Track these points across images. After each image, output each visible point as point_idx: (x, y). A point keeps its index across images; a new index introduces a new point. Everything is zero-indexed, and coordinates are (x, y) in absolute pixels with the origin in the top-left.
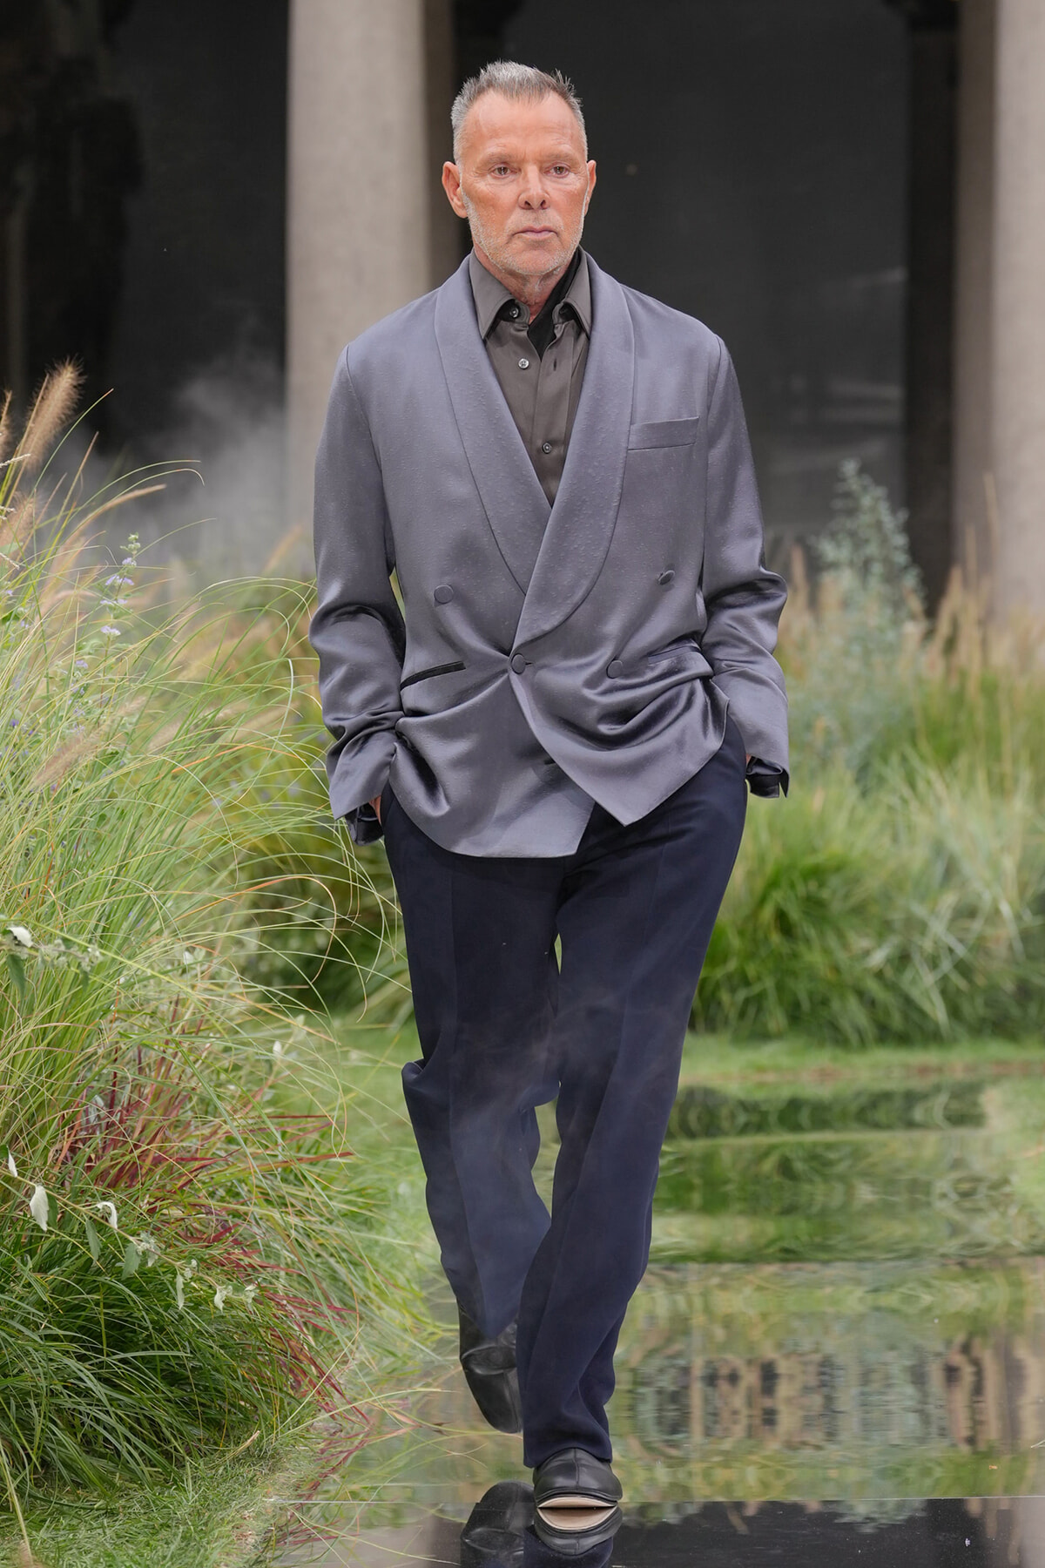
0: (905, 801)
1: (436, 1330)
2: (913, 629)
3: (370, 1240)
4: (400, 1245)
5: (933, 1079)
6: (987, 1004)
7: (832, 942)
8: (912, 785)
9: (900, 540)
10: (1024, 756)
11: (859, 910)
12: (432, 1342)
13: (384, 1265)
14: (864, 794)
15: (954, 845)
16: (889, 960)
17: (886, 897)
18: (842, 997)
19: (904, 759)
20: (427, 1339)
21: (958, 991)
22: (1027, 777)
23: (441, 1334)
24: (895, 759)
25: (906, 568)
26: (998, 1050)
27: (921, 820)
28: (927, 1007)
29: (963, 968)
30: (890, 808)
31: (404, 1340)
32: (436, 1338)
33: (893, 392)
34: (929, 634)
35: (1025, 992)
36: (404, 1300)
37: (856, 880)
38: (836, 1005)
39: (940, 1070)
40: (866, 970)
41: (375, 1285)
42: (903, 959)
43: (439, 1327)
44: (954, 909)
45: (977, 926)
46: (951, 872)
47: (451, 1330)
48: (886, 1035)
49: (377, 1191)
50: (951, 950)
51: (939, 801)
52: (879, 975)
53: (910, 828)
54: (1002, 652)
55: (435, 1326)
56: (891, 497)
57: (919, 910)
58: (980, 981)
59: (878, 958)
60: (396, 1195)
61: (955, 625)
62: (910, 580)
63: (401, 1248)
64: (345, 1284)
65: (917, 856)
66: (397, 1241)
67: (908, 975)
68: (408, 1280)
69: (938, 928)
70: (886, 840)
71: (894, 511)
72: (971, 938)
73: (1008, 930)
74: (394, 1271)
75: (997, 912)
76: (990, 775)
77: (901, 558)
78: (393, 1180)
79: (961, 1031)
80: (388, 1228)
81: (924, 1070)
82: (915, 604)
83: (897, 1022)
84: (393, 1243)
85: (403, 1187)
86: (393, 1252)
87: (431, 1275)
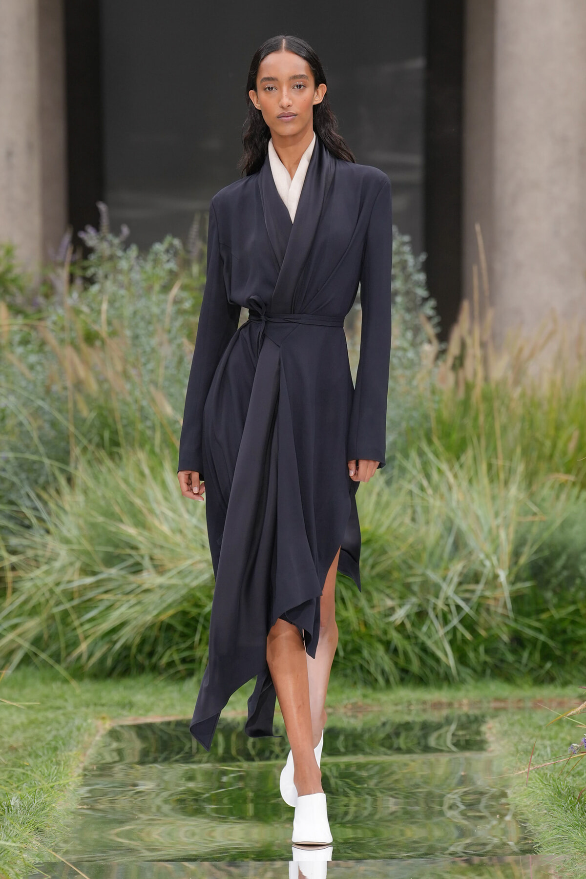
0: (422, 489)
2: (429, 349)
4: (10, 846)
5: (445, 712)
6: (487, 651)
7: (363, 602)
8: (428, 476)
9: (421, 277)
10: (519, 451)
11: (384, 576)
14: (388, 483)
15: (463, 524)
16: (408, 616)
17: (407, 565)
18: (370, 645)
19: (421, 454)
21: (464, 641)
22: (521, 468)
24: (413, 454)
25: (425, 300)
26: (496, 689)
27: (436, 503)
28: (440, 654)
29: (469, 623)
30: (411, 493)
33: (416, 159)
34: (441, 354)
35: (518, 641)
37: (383, 551)
38: (365, 653)
39: (450, 705)
40: (389, 624)
42: (421, 615)
44: (461, 574)
45: (479, 588)
46: (459, 545)
48: (406, 677)
50: (458, 608)
51: (450, 488)
52: (401, 628)
53: (427, 510)
54: (500, 368)
56: (412, 243)
57: (434, 576)
58: (483, 633)
59: (400, 615)
60: (8, 806)
61: (463, 345)
62: (429, 309)
63: (12, 850)
65: (432, 533)
66: (8, 844)
67: (425, 629)
69: (448, 590)
70: (407, 520)
71: (415, 253)
72: (475, 598)
73: (505, 592)
74: (6, 867)
75: (496, 577)
76: (490, 467)
77: (422, 292)
78: (5, 795)
79: (466, 672)
81: (437, 706)
82: (430, 330)
83: (415, 667)
84: (5, 845)
85: (14, 801)
86: (6, 852)
87: (37, 871)
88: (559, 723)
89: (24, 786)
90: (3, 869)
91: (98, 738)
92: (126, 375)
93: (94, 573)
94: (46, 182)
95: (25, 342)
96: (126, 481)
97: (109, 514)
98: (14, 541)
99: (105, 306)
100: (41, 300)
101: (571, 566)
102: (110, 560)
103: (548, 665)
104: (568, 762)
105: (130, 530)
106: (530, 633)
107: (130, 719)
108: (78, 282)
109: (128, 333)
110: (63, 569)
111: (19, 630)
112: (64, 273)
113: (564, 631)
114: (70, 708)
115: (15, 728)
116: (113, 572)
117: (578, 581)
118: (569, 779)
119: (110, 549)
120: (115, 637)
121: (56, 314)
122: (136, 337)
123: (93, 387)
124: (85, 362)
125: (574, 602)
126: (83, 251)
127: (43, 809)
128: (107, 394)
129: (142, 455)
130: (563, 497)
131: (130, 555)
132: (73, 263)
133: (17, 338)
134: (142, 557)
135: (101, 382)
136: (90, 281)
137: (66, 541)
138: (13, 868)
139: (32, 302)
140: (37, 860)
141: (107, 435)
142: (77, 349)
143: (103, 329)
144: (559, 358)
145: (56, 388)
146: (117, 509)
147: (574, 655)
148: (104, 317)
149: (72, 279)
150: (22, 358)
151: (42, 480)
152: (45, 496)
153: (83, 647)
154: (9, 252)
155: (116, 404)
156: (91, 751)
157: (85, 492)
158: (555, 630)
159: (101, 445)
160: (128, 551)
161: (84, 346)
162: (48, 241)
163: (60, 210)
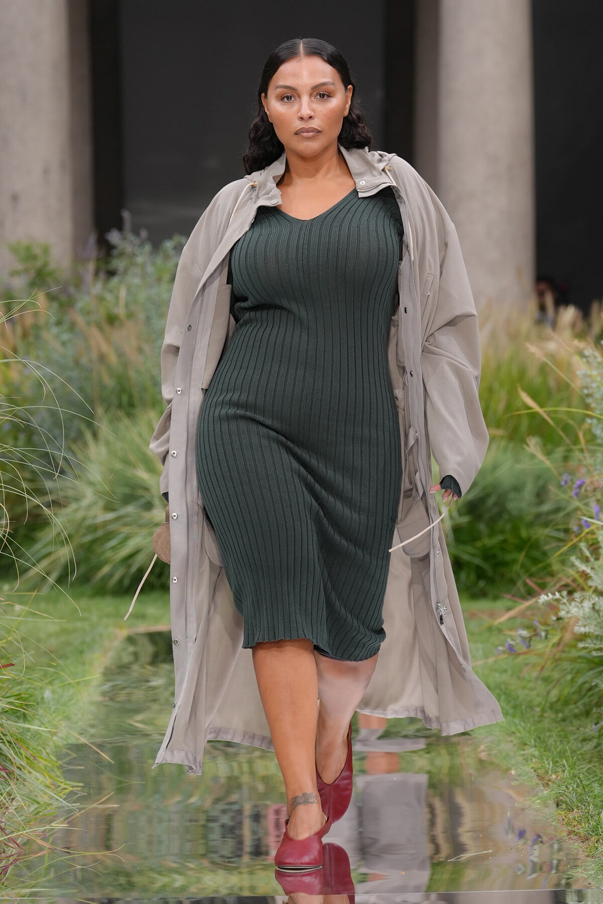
1: (66, 787)
3: (24, 728)
4: (42, 731)
12: (64, 794)
13: (33, 744)
20: (60, 792)
23: (72, 789)
31: (45, 793)
32: (67, 791)
36: (46, 766)
41: (26, 757)
43: (69, 784)
47: (77, 787)
49: (28, 696)
55: (65, 784)
60: (43, 698)
63: (44, 734)
64: (6, 757)
68: (48, 754)
74: (39, 748)
78: (41, 688)
80: (37, 722)
84: (39, 730)
85: (47, 694)
86: (39, 736)
87: (65, 751)
88: (490, 629)
89: (56, 682)
90: (36, 750)
91: (117, 644)
92: (140, 350)
93: (114, 510)
94: (76, 193)
95: (59, 323)
96: (140, 435)
97: (127, 462)
98: (48, 484)
99: (123, 293)
100: (72, 290)
101: (501, 504)
102: (128, 499)
103: (482, 584)
104: (495, 662)
105: (142, 474)
106: (466, 557)
107: (143, 627)
108: (102, 276)
109: (141, 316)
110: (90, 507)
111: (53, 557)
112: (91, 267)
113: (494, 556)
114: (94, 618)
115: (50, 635)
116: (130, 509)
117: (506, 516)
118: (497, 675)
119: (127, 491)
120: (130, 561)
121: (84, 301)
122: (148, 319)
123: (113, 359)
124: (107, 339)
125: (502, 532)
126: (106, 249)
127: (71, 700)
128: (126, 365)
129: (152, 414)
130: (494, 447)
131: (142, 496)
132: (98, 260)
133: (53, 319)
134: (153, 496)
135: (121, 355)
136: (111, 273)
137: (91, 484)
138: (45, 749)
139: (64, 290)
140: (65, 742)
141: (125, 398)
142: (100, 328)
143: (121, 311)
144: (493, 336)
145: (84, 360)
146: (132, 458)
147: (502, 576)
148: (122, 301)
149: (97, 273)
150: (57, 337)
151: (73, 434)
152: (74, 447)
153: (106, 570)
154: (46, 250)
155: (132, 373)
156: (111, 654)
157: (107, 444)
158: (487, 555)
159: (120, 406)
160: (140, 492)
161: (106, 327)
162: (78, 242)
163: (87, 216)
